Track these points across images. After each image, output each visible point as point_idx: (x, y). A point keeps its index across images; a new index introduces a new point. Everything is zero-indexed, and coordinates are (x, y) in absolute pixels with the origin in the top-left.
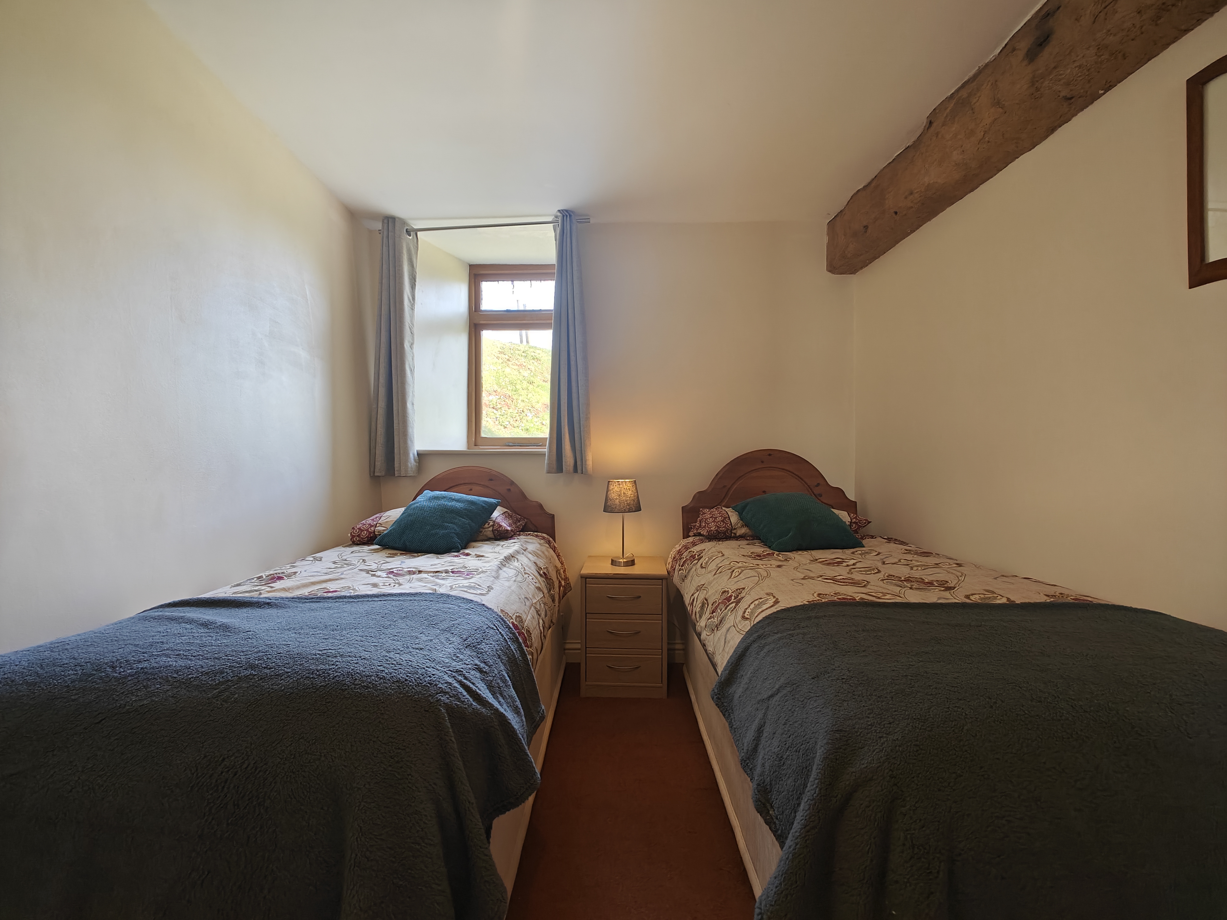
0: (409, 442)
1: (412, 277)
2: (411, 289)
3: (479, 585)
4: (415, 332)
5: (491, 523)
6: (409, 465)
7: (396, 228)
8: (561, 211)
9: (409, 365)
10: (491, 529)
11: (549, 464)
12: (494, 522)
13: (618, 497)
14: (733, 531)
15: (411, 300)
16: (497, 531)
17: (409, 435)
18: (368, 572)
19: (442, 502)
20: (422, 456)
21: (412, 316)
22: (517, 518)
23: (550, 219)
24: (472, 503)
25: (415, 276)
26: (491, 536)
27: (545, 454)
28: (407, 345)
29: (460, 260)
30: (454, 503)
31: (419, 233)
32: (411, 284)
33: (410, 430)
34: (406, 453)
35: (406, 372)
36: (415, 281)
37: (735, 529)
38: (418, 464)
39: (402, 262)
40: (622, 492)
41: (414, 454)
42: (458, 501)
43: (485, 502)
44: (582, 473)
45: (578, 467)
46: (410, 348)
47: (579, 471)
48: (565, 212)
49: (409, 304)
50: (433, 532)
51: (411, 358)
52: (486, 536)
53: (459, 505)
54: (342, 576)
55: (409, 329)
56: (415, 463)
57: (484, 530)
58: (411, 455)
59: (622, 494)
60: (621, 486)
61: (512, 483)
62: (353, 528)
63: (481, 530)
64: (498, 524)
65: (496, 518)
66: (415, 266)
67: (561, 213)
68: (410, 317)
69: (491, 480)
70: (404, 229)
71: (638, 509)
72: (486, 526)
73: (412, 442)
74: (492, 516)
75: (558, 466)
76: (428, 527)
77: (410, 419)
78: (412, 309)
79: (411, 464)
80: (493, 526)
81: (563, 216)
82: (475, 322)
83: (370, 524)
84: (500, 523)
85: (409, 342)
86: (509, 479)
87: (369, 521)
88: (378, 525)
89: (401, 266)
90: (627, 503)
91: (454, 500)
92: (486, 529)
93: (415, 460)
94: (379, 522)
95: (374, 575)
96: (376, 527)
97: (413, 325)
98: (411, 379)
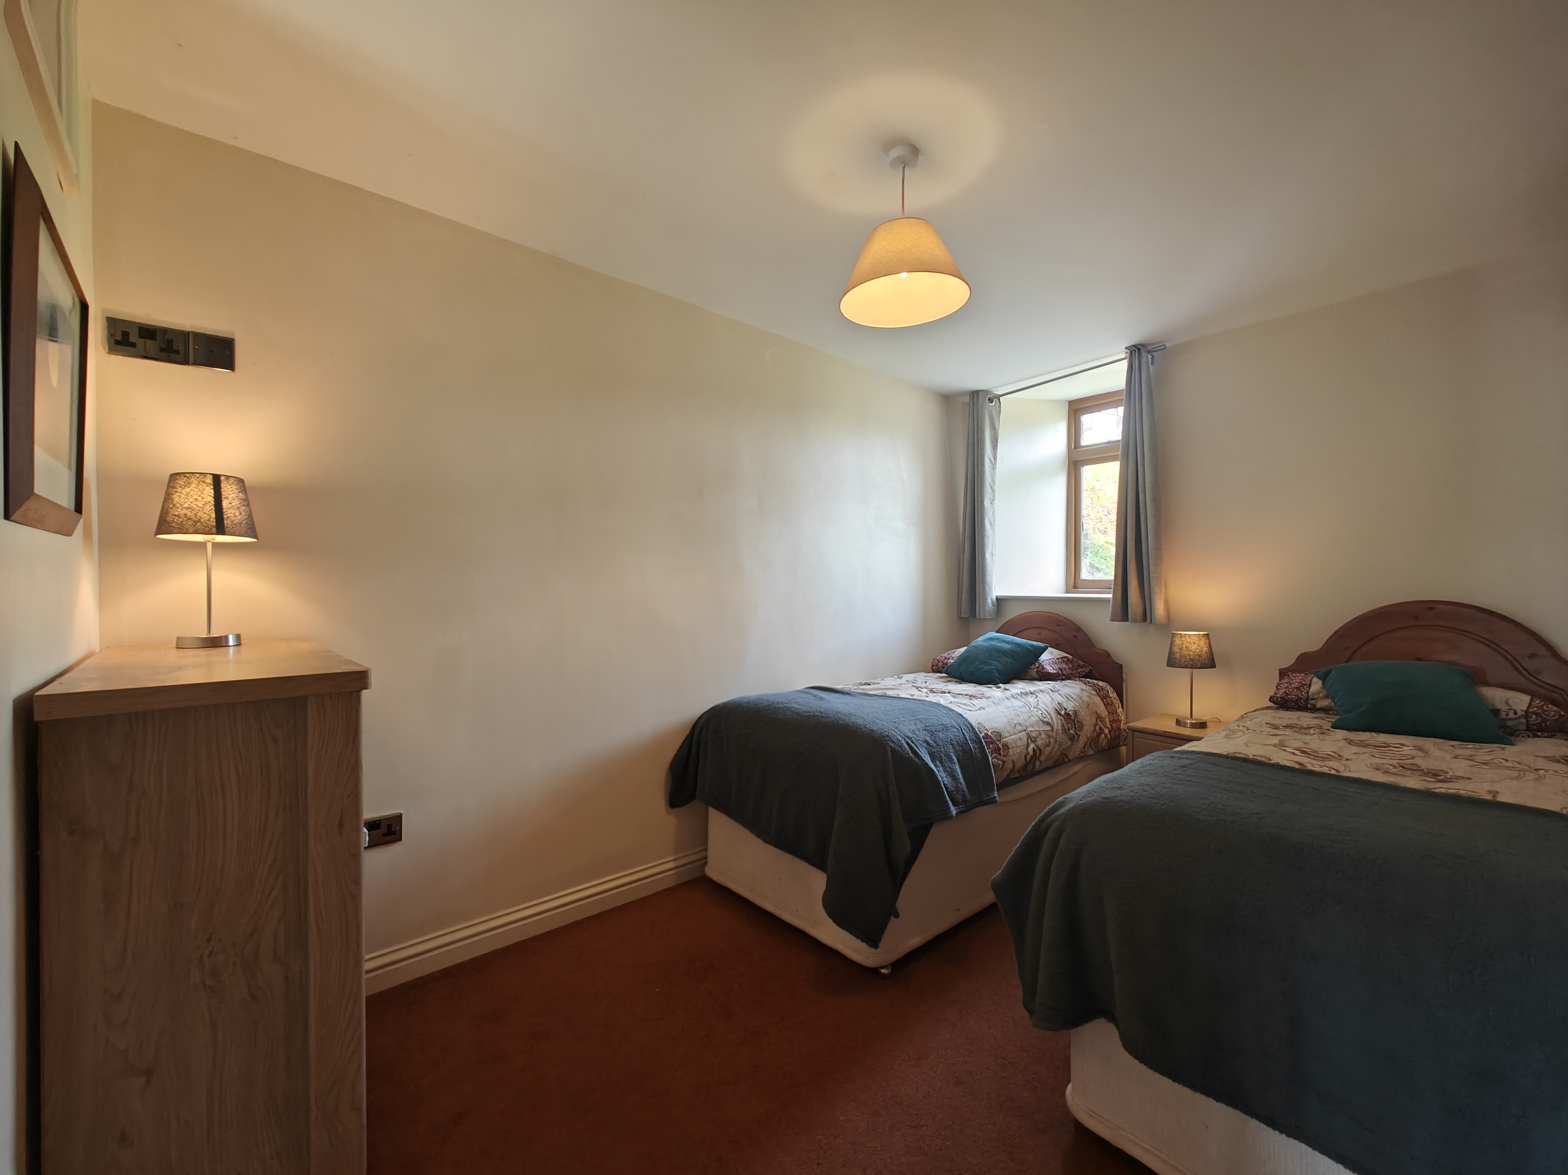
0: (987, 588)
1: (994, 439)
2: (992, 450)
3: (973, 705)
4: (996, 489)
5: (1037, 665)
6: (987, 609)
7: (979, 400)
8: (1129, 348)
9: (989, 519)
10: (1036, 670)
11: (1113, 612)
12: (1040, 664)
13: (1179, 651)
14: (1310, 702)
15: (993, 461)
16: (1041, 672)
17: (987, 582)
18: (917, 688)
19: (995, 643)
20: (1000, 601)
21: (993, 475)
22: (1078, 664)
23: (1123, 356)
24: (1019, 645)
25: (997, 437)
26: (1037, 676)
27: (1110, 601)
28: (987, 503)
29: (1056, 402)
30: (1002, 644)
31: (1001, 398)
32: (992, 446)
33: (988, 578)
34: (985, 599)
35: (986, 526)
36: (997, 442)
37: (1312, 699)
38: (996, 608)
39: (984, 429)
40: (1185, 646)
41: (992, 600)
42: (1007, 642)
43: (1032, 646)
44: (1151, 623)
45: (1146, 616)
46: (990, 504)
47: (1148, 620)
48: (1132, 347)
49: (991, 465)
50: (980, 667)
51: (991, 513)
52: (1032, 676)
53: (1006, 646)
54: (899, 688)
55: (990, 488)
56: (993, 608)
57: (1029, 671)
58: (989, 601)
59: (1184, 648)
60: (1184, 639)
61: (1079, 629)
62: (934, 659)
63: (1028, 670)
64: (1043, 666)
65: (1044, 661)
66: (997, 428)
67: (1129, 350)
68: (991, 476)
69: (1058, 625)
70: (987, 397)
71: (1213, 666)
72: (1033, 667)
73: (990, 589)
74: (1039, 659)
75: (1122, 612)
76: (977, 663)
77: (989, 569)
78: (994, 468)
79: (988, 608)
80: (1038, 667)
81: (1132, 352)
82: (1075, 459)
83: (945, 657)
84: (1044, 666)
85: (989, 499)
86: (1075, 625)
87: (946, 655)
88: (951, 658)
89: (983, 433)
90: (1189, 658)
91: (1004, 641)
92: (1032, 670)
93: (993, 604)
94: (952, 656)
95: (920, 691)
96: (949, 659)
97: (994, 482)
98: (991, 532)
